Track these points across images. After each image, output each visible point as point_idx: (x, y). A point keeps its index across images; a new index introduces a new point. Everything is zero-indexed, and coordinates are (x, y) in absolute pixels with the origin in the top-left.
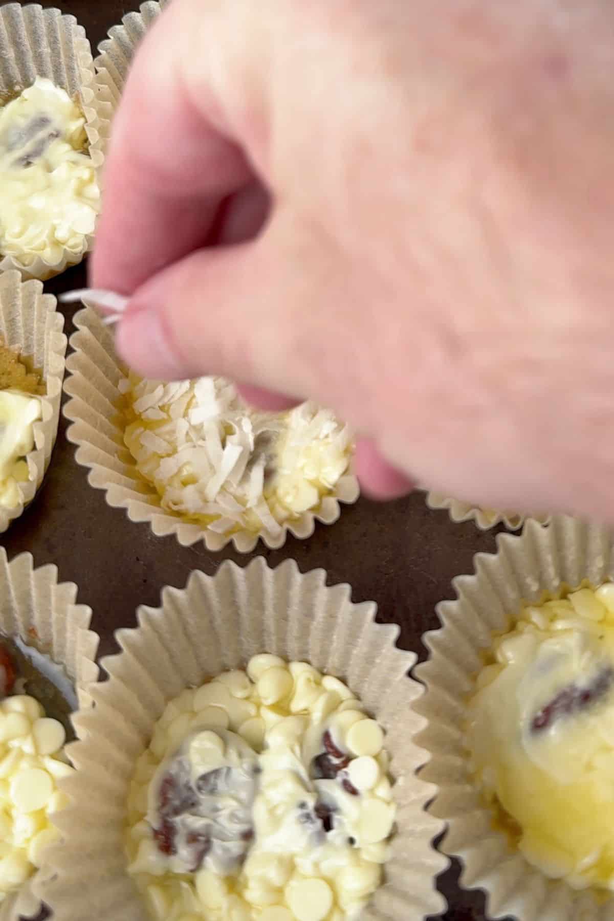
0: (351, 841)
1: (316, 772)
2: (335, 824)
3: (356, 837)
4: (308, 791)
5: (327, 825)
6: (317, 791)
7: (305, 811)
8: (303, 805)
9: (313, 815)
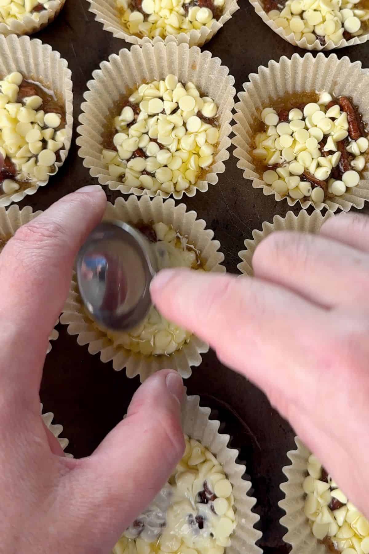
0: (212, 535)
1: (198, 499)
2: (205, 526)
3: (214, 533)
4: (194, 509)
5: (201, 526)
6: (198, 509)
7: (191, 518)
8: (190, 516)
9: (195, 520)
